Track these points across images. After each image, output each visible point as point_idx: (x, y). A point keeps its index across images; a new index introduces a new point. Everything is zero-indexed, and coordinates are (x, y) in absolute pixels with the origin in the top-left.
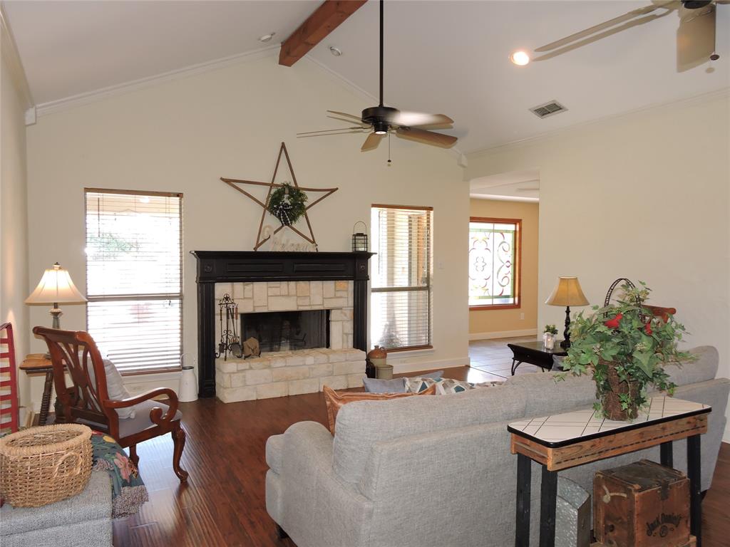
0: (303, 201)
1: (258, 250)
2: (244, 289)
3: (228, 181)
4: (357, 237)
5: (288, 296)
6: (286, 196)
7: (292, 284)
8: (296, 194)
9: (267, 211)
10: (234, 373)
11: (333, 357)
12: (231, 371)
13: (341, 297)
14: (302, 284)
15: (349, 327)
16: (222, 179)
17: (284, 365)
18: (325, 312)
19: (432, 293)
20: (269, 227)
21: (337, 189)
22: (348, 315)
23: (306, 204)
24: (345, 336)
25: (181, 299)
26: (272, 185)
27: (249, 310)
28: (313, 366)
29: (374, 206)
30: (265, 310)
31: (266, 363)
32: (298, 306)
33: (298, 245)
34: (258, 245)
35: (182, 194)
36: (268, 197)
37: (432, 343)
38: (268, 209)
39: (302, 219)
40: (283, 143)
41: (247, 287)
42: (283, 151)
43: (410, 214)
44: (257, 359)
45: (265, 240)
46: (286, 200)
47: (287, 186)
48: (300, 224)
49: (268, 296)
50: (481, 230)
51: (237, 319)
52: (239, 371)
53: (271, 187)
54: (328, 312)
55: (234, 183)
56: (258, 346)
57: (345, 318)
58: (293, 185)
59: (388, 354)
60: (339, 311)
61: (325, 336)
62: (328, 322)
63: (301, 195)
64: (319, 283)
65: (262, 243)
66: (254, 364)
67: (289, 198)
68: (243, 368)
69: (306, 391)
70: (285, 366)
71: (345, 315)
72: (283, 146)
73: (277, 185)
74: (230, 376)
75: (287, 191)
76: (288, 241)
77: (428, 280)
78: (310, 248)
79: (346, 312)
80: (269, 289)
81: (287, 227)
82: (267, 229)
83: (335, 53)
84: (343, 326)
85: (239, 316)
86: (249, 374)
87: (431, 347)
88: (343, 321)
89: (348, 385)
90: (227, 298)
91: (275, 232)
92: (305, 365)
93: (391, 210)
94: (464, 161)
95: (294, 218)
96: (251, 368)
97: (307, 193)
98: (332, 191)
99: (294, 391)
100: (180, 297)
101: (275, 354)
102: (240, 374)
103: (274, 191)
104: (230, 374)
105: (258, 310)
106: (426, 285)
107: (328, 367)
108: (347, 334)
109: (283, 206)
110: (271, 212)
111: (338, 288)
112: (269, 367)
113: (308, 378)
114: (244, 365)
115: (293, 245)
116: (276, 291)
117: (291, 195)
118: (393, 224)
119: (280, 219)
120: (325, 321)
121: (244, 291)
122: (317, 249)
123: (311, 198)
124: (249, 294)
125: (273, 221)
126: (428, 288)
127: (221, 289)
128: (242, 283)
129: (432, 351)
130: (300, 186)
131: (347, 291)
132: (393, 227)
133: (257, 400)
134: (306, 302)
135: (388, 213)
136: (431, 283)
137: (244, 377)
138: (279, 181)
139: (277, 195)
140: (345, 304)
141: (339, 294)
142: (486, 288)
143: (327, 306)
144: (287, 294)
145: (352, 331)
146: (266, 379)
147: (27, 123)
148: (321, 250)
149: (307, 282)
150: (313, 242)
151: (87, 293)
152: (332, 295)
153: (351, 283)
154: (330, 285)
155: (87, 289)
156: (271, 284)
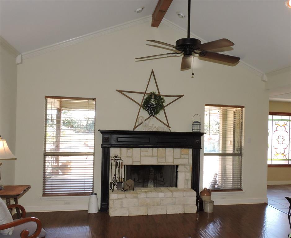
0: (162, 102)
1: (135, 130)
2: (127, 151)
3: (120, 92)
4: (194, 124)
5: (153, 156)
6: (152, 100)
7: (155, 149)
8: (159, 98)
9: (141, 108)
10: (116, 200)
11: (176, 194)
12: (114, 198)
13: (184, 158)
14: (161, 150)
15: (189, 176)
16: (117, 90)
17: (145, 197)
18: (175, 166)
19: (243, 158)
20: (142, 117)
21: (184, 95)
22: (189, 169)
23: (165, 104)
24: (186, 181)
25: (94, 156)
26: (145, 93)
27: (130, 163)
28: (163, 199)
29: (207, 105)
30: (139, 164)
31: (135, 195)
32: (158, 162)
33: (159, 127)
34: (135, 127)
35: (96, 99)
36: (143, 100)
37: (243, 188)
38: (142, 107)
39: (161, 112)
40: (152, 70)
41: (129, 151)
42: (152, 74)
43: (235, 110)
44: (132, 192)
45: (140, 124)
46: (153, 102)
47: (154, 94)
48: (161, 115)
49: (141, 156)
50: (281, 120)
51: (122, 168)
52: (118, 199)
53: (145, 94)
54: (177, 166)
55: (124, 93)
56: (133, 184)
57: (187, 171)
58: (157, 93)
59: (212, 193)
60: (183, 166)
61: (175, 181)
62: (177, 172)
63: (162, 99)
64: (171, 150)
65: (138, 126)
66: (128, 195)
67: (154, 101)
68: (121, 197)
69: (158, 213)
70: (147, 197)
71: (187, 169)
72: (153, 72)
73: (148, 94)
74: (114, 201)
75: (153, 97)
76: (153, 125)
77: (241, 149)
78: (166, 130)
79: (187, 167)
80: (141, 152)
81: (152, 117)
82: (141, 118)
83: (181, 16)
84: (185, 175)
85: (123, 167)
86: (125, 201)
87: (241, 190)
88: (185, 172)
89: (185, 211)
90: (116, 157)
91: (145, 120)
92: (158, 197)
93: (225, 108)
94: (265, 78)
95: (157, 112)
96: (126, 197)
97: (165, 98)
98: (181, 96)
99: (151, 213)
100: (93, 154)
101: (144, 189)
102: (120, 201)
103: (146, 96)
104: (114, 200)
105: (135, 164)
106: (239, 152)
107: (172, 200)
108: (188, 180)
109: (150, 105)
110: (144, 109)
111: (183, 153)
112: (136, 197)
113: (160, 205)
114: (122, 195)
115: (156, 127)
116: (146, 153)
117: (156, 99)
118: (226, 116)
119: (149, 113)
120: (175, 172)
121: (127, 153)
122: (170, 130)
123: (167, 100)
125: (145, 114)
126: (240, 155)
127: (113, 151)
128: (126, 148)
129: (242, 193)
130: (161, 94)
131: (188, 154)
132: (226, 118)
133: (129, 216)
134: (164, 160)
135: (223, 110)
136: (243, 151)
137: (122, 202)
138: (149, 91)
139: (147, 99)
140: (187, 162)
141: (183, 156)
142: (284, 154)
143: (176, 162)
144: (151, 155)
145: (190, 178)
146: (134, 204)
147: (17, 63)
148: (172, 130)
149: (164, 149)
150: (168, 126)
151: (45, 150)
152: (179, 156)
153: (191, 150)
154: (178, 151)
155: (45, 148)
156: (143, 149)
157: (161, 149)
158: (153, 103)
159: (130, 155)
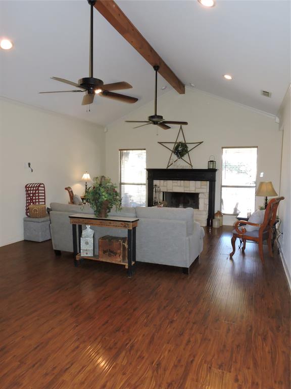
0: (187, 148)
1: (169, 168)
3: (160, 143)
4: (210, 162)
5: (181, 186)
6: (180, 147)
7: (182, 181)
15: (207, 201)
18: (196, 194)
21: (203, 142)
23: (188, 150)
25: (146, 185)
26: (176, 143)
27: (165, 190)
29: (223, 148)
30: (171, 191)
32: (185, 191)
33: (184, 166)
34: (168, 167)
35: (146, 149)
36: (174, 148)
38: (173, 152)
39: (186, 155)
40: (181, 126)
41: (165, 182)
42: (181, 129)
45: (171, 164)
47: (181, 142)
48: (186, 157)
49: (173, 186)
54: (198, 194)
55: (162, 144)
58: (184, 142)
60: (203, 194)
62: (199, 198)
63: (186, 146)
64: (194, 182)
65: (170, 166)
75: (181, 145)
76: (180, 164)
78: (189, 167)
79: (205, 195)
80: (173, 183)
81: (180, 159)
82: (172, 160)
84: (204, 200)
85: (162, 192)
88: (204, 198)
90: (155, 186)
91: (175, 162)
95: (183, 155)
97: (189, 145)
98: (201, 143)
103: (176, 145)
105: (169, 191)
106: (254, 185)
108: (206, 204)
109: (178, 151)
110: (175, 153)
111: (202, 184)
115: (182, 166)
116: (176, 184)
117: (183, 146)
119: (177, 156)
122: (192, 168)
123: (190, 147)
124: (165, 185)
125: (175, 157)
126: (255, 187)
127: (156, 182)
130: (186, 142)
131: (206, 185)
134: (188, 189)
138: (178, 141)
139: (177, 147)
140: (205, 191)
141: (202, 187)
143: (197, 191)
147: (105, 132)
149: (188, 181)
150: (191, 165)
151: (121, 182)
152: (200, 187)
153: (208, 182)
154: (199, 183)
155: (121, 180)
156: (174, 181)
157: (186, 181)
158: (180, 149)
159: (166, 185)
